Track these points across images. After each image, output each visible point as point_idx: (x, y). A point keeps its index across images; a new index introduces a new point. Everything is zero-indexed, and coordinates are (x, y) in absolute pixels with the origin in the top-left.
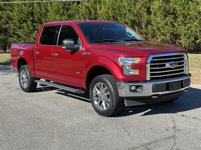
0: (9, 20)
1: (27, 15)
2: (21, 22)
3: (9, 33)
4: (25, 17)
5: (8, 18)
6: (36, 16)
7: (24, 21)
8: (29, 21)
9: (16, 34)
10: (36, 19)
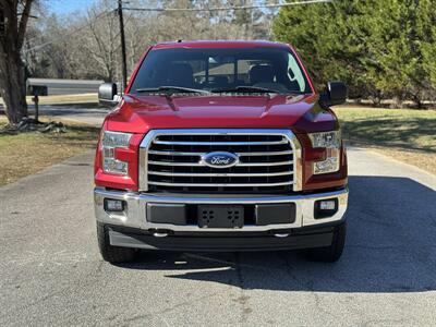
0: (363, 34)
1: (401, 22)
2: (387, 38)
3: (360, 62)
4: (394, 27)
5: (363, 30)
6: (419, 24)
7: (392, 36)
8: (402, 35)
9: (374, 65)
10: (420, 30)
